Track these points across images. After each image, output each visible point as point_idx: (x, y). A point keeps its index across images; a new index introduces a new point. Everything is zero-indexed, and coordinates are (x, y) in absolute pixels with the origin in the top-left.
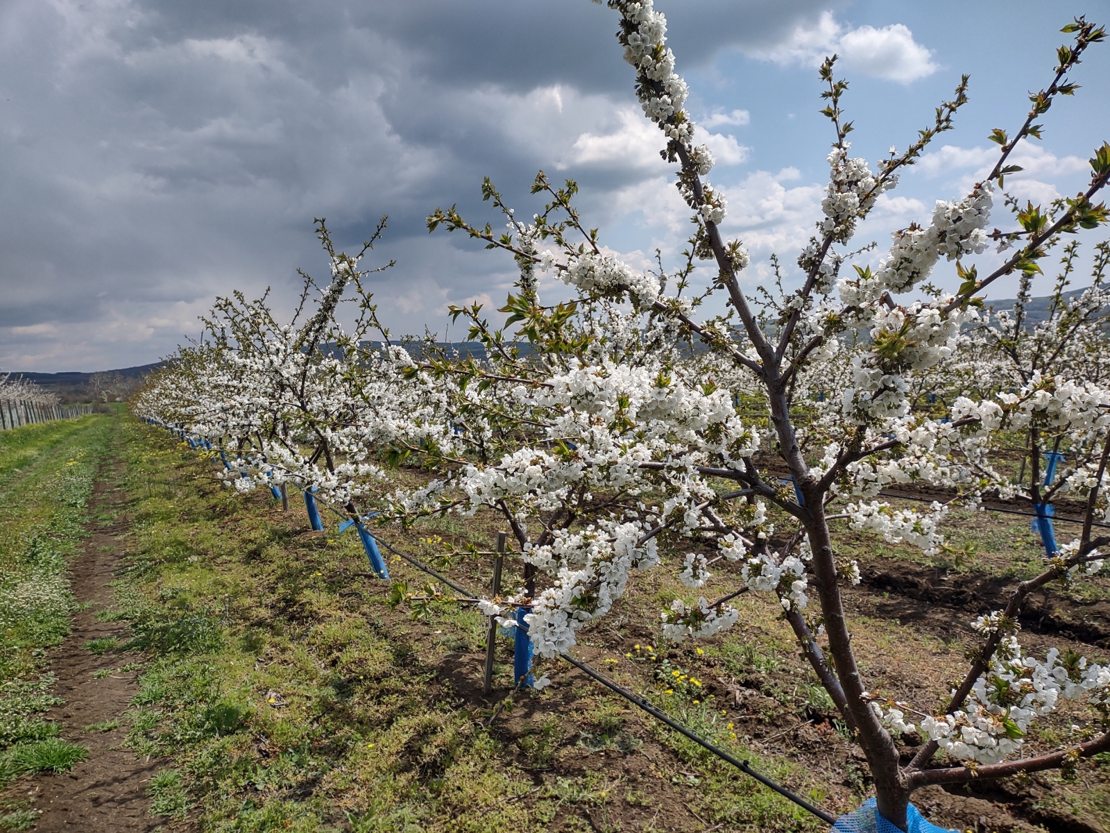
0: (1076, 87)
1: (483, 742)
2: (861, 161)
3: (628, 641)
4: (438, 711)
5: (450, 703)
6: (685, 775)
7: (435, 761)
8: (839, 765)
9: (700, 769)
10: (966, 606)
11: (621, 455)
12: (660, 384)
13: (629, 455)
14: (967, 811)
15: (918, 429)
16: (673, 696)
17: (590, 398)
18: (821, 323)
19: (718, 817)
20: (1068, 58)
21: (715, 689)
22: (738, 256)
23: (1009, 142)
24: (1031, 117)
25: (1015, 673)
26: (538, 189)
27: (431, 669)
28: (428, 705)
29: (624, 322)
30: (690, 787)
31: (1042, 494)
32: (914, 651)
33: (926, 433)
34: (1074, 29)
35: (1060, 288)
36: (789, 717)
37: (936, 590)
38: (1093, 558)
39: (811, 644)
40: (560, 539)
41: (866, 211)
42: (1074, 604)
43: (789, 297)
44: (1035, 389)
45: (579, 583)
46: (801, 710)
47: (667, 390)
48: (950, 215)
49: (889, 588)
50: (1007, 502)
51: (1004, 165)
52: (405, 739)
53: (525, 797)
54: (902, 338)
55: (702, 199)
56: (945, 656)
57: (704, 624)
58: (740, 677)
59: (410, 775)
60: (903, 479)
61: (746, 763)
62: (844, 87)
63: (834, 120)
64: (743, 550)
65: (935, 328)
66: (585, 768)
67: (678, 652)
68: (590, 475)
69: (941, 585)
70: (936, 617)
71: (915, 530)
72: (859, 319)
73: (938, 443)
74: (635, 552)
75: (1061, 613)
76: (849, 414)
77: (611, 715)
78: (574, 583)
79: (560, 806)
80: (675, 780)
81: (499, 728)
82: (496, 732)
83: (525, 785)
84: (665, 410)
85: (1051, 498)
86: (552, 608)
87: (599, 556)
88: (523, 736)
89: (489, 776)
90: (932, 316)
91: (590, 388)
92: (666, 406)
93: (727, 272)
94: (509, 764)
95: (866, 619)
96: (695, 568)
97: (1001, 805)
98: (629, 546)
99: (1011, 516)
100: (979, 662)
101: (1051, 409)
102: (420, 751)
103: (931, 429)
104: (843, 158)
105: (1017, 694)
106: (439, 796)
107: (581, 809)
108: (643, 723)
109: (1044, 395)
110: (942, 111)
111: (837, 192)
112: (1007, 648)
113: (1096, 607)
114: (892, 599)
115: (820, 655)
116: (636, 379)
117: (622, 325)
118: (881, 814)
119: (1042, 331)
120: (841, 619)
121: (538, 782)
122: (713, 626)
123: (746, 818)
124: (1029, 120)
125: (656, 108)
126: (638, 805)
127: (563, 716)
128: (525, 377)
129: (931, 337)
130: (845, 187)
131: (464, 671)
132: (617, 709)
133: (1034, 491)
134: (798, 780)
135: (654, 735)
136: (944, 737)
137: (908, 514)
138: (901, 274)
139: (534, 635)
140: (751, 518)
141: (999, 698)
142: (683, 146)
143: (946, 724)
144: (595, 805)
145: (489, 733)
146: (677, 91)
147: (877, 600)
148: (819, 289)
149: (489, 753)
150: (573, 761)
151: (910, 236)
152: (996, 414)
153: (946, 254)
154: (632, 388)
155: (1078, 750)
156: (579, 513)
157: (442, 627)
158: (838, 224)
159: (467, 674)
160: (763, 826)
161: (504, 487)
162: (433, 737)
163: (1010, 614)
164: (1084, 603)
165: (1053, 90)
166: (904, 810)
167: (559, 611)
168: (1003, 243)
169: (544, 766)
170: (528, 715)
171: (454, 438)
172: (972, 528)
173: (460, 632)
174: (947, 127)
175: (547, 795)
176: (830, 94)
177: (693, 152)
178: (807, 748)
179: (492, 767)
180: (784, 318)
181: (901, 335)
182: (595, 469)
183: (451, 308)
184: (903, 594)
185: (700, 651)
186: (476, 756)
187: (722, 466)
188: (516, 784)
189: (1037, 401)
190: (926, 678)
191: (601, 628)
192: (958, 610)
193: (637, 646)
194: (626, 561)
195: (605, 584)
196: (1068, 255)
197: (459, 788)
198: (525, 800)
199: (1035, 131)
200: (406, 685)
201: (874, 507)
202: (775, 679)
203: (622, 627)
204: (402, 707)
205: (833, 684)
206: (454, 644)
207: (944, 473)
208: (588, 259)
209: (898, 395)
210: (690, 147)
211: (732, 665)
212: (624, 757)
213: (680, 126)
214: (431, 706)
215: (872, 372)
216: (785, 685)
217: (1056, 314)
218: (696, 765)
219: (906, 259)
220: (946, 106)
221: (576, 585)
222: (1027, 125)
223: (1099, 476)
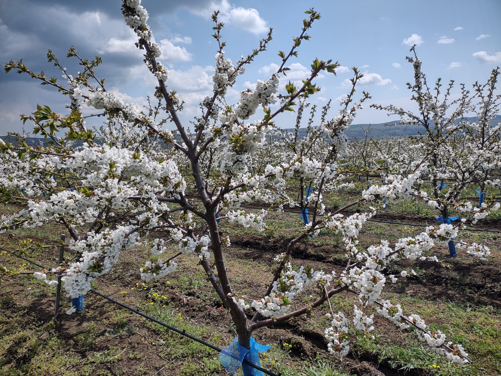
0: (310, 37)
1: (54, 342)
2: (229, 60)
3: (133, 282)
4: (27, 330)
5: (35, 325)
6: (158, 340)
7: (25, 356)
8: (227, 324)
9: (166, 336)
10: (278, 251)
11: (118, 193)
12: (135, 157)
13: (122, 193)
14: (276, 335)
15: (252, 178)
16: (153, 305)
17: (95, 163)
18: (212, 132)
19: (173, 357)
20: (307, 25)
21: (175, 298)
22: (175, 98)
23: (285, 58)
24: (294, 48)
25: (288, 278)
26: (70, 55)
27: (24, 308)
28: (22, 327)
29: (129, 129)
30: (161, 345)
31: (304, 205)
32: (258, 271)
33: (255, 180)
34: (310, 13)
35: (310, 123)
36: (207, 307)
37: (267, 245)
38: (317, 229)
39: (211, 274)
40: (91, 237)
41: (233, 84)
42: (315, 247)
43: (199, 119)
44: (295, 162)
45: (93, 258)
46: (212, 302)
47: (138, 160)
48: (263, 86)
49: (249, 246)
50: (293, 208)
51: (284, 67)
52: (7, 347)
53: (76, 365)
54: (240, 138)
55: (157, 69)
56: (269, 272)
57: (161, 271)
58: (186, 292)
59: (10, 365)
60: (249, 200)
61: (184, 331)
62: (223, 26)
63: (218, 40)
64: (182, 235)
65: (255, 134)
66: (109, 346)
67: (158, 284)
68: (102, 204)
69: (268, 243)
70: (267, 256)
71: (255, 221)
72: (228, 130)
73: (260, 184)
74: (124, 240)
75: (311, 251)
76: (223, 172)
77: (123, 318)
78: (90, 258)
79: (95, 366)
80: (153, 343)
81: (63, 333)
82: (61, 336)
83: (76, 359)
84: (138, 170)
85: (308, 206)
86: (77, 272)
87: (105, 244)
88: (76, 335)
89: (57, 358)
90: (254, 129)
91: (94, 158)
92: (138, 168)
93: (170, 105)
94: (68, 350)
95: (240, 260)
96: (158, 245)
97: (288, 330)
98: (121, 238)
99: (294, 214)
100: (277, 274)
101: (301, 170)
102: (16, 352)
103: (257, 178)
104: (221, 58)
105: (288, 287)
106: (27, 373)
107: (106, 366)
108: (139, 320)
109: (298, 164)
110: (262, 42)
111: (219, 73)
112: (287, 267)
113: (323, 247)
114: (250, 250)
115: (215, 279)
116: (121, 154)
117: (127, 130)
118: (240, 344)
119: (304, 141)
120: (222, 262)
121: (84, 356)
122: (166, 271)
123: (186, 355)
124: (293, 49)
125: (132, 21)
126: (135, 358)
127: (99, 322)
128: (68, 154)
129: (254, 138)
130: (222, 71)
131: (44, 307)
132: (127, 315)
133: (301, 204)
134: (209, 334)
135: (144, 324)
136: (261, 308)
137: (252, 215)
138: (244, 111)
139: (66, 287)
140: (185, 220)
141: (282, 289)
142: (147, 42)
143: (261, 303)
144: (114, 362)
145: (57, 336)
146: (143, 14)
147: (244, 251)
148: (212, 116)
149: (57, 347)
150: (103, 343)
151: (247, 94)
152: (281, 172)
153: (262, 104)
154: (119, 159)
155: (312, 305)
156: (104, 223)
157: (32, 286)
158: (220, 87)
159: (45, 309)
160: (193, 357)
161: (52, 211)
162: (24, 344)
163: (288, 254)
164: (318, 246)
165: (301, 37)
166: (249, 341)
167: (81, 274)
168: (283, 100)
169: (88, 348)
170: (79, 325)
171: (33, 187)
172: (280, 219)
173: (42, 287)
174: (264, 50)
175: (88, 362)
176: (216, 28)
177: (151, 45)
178: (214, 319)
179: (59, 353)
180: (197, 129)
181: (240, 136)
182: (104, 200)
183: (22, 116)
184: (255, 248)
185: (168, 282)
186: (50, 349)
187: (172, 197)
188: (72, 359)
189: (296, 167)
190: (262, 282)
191: (120, 277)
192: (274, 253)
193: (137, 284)
194: (119, 246)
195: (107, 258)
196: (312, 111)
197: (39, 367)
198: (76, 367)
199: (295, 54)
200: (9, 318)
201: (238, 213)
202: (201, 290)
203: (131, 275)
204: (6, 331)
205: (220, 291)
206: (38, 294)
207: (269, 198)
208: (100, 94)
209: (243, 164)
210: (150, 43)
211: (182, 286)
212: (129, 337)
213: (144, 32)
214: (23, 328)
215: (232, 153)
216: (205, 293)
217: (308, 134)
218: (164, 335)
219: (246, 105)
220: (264, 40)
221: (91, 259)
222: (292, 51)
223: (318, 197)
